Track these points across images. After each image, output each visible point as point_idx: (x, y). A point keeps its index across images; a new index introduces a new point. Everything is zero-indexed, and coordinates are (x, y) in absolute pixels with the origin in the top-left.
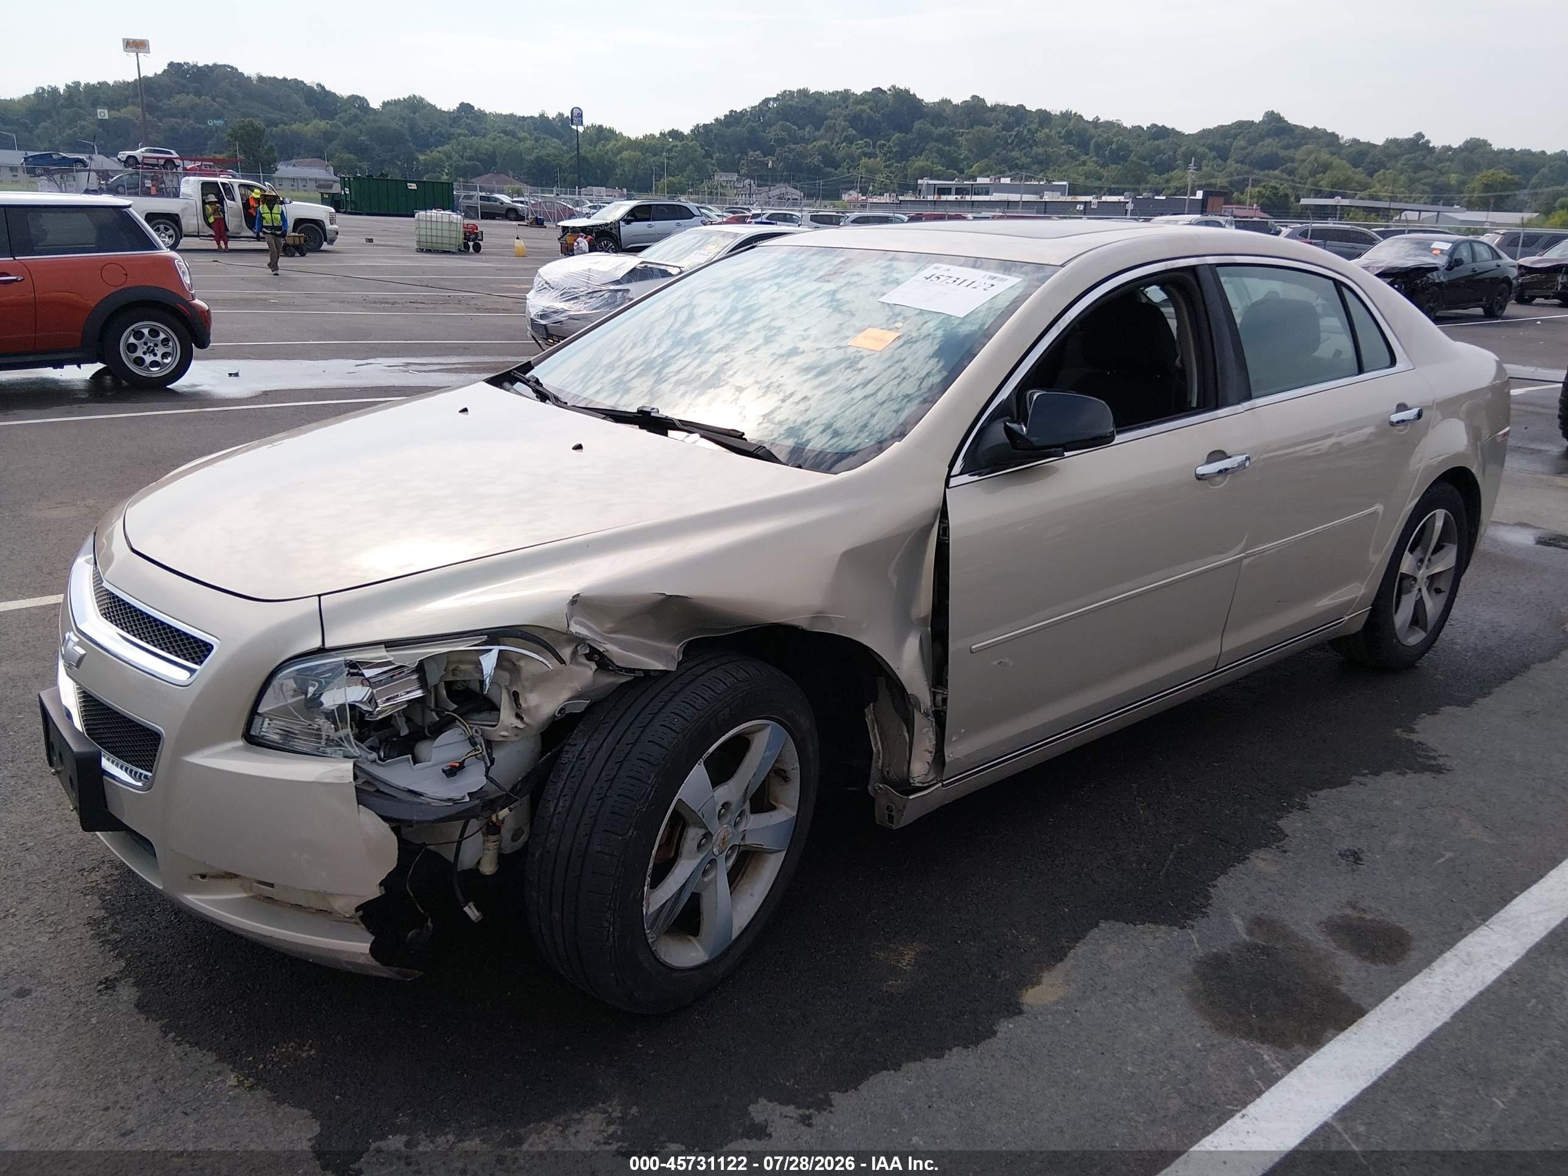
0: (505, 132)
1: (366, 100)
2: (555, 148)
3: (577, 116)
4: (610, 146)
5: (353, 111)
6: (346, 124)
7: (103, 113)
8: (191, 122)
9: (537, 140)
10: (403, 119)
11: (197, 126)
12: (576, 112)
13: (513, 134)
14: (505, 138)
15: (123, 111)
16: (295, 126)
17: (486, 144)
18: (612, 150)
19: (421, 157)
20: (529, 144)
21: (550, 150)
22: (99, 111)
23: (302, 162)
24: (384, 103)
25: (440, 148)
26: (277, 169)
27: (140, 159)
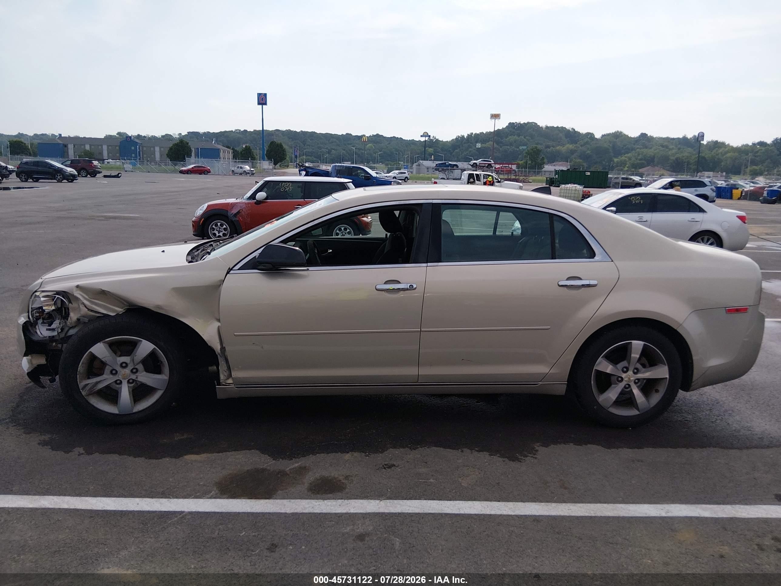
0: (663, 146)
1: (594, 134)
2: (688, 153)
3: (701, 136)
4: (721, 151)
5: (586, 140)
6: (581, 146)
7: (479, 145)
8: (513, 147)
9: (679, 149)
10: (610, 142)
11: (516, 149)
12: (700, 135)
13: (667, 147)
14: (661, 149)
15: (487, 144)
16: (558, 148)
17: (650, 152)
18: (721, 153)
19: (616, 160)
20: (674, 151)
21: (686, 154)
22: (477, 144)
23: (558, 164)
24: (602, 135)
25: (626, 155)
26: (544, 167)
27: (478, 164)
